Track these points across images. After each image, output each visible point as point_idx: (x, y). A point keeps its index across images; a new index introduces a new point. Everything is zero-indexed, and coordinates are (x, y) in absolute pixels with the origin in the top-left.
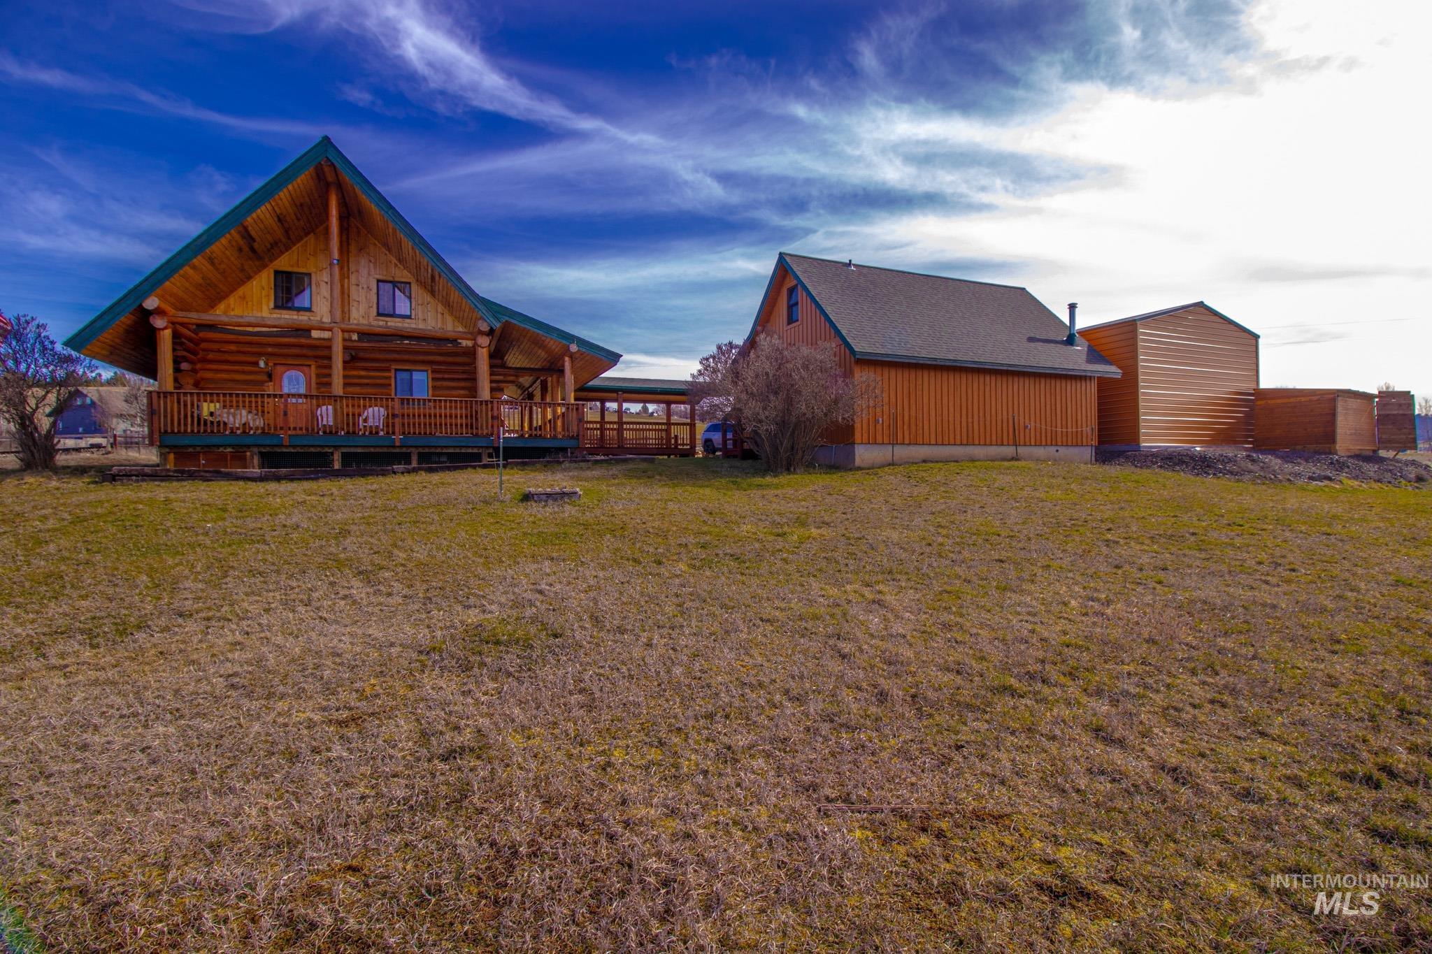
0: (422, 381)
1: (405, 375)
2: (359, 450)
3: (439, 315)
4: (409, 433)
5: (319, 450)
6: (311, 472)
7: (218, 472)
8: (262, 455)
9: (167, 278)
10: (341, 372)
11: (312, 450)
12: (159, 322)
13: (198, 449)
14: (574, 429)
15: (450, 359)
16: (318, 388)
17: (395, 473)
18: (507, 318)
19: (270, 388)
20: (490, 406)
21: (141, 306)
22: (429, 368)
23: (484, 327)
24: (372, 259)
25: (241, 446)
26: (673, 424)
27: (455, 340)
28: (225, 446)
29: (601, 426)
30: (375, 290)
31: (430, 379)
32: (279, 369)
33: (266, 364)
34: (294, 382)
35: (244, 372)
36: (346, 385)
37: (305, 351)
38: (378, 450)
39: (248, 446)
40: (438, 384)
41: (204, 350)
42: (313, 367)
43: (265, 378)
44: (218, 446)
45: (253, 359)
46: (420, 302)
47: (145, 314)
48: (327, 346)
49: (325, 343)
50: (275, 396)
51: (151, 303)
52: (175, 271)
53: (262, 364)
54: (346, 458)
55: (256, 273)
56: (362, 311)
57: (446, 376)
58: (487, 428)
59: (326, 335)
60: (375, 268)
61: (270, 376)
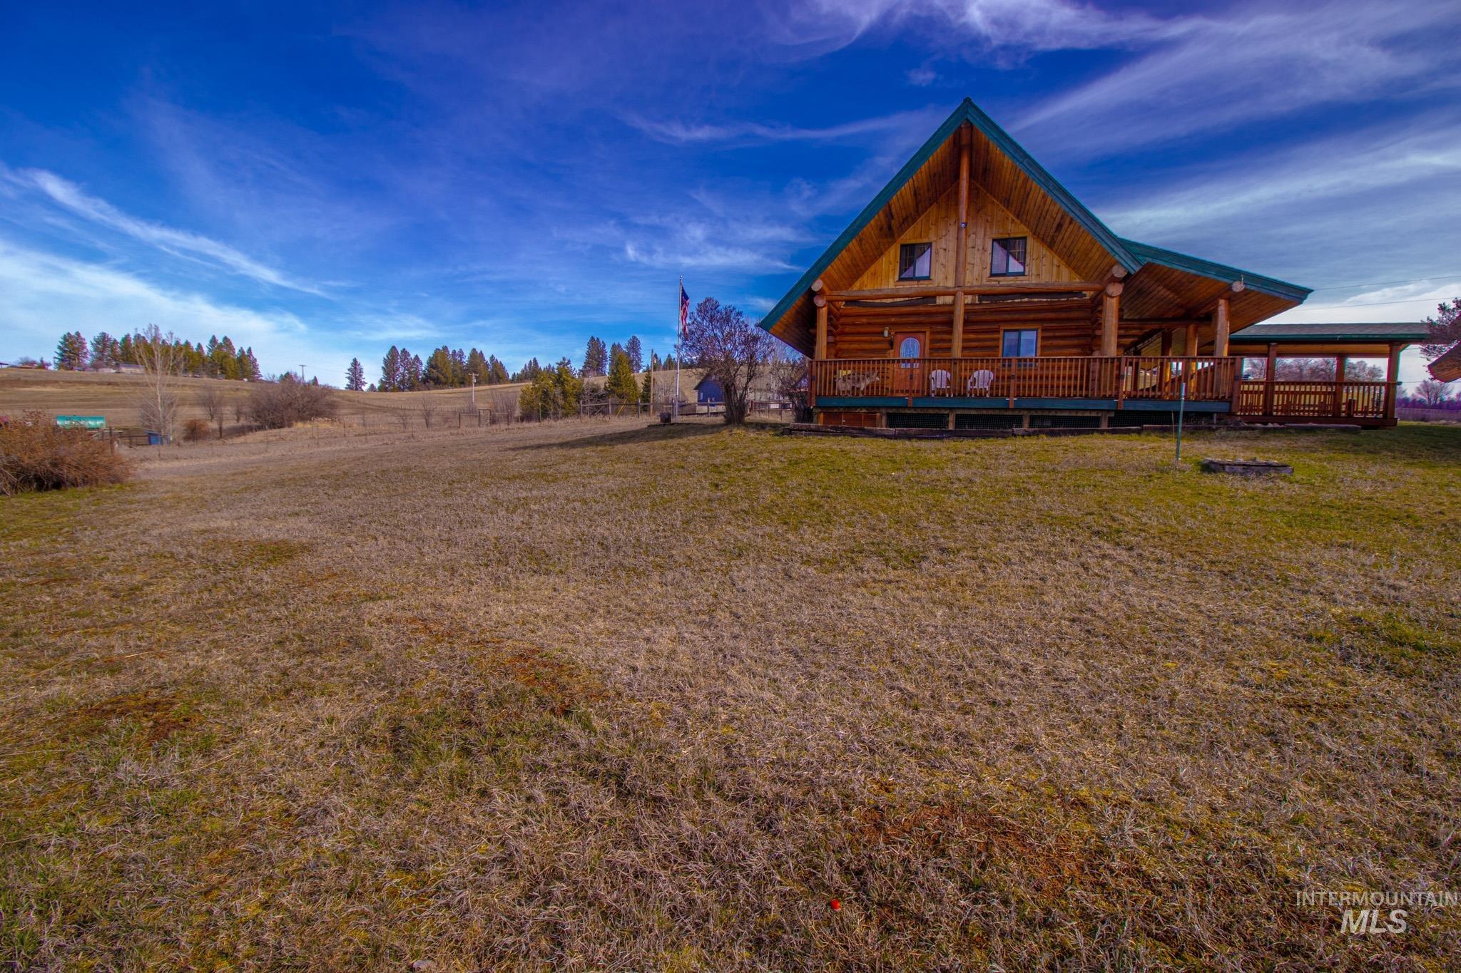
0: (1030, 341)
1: (1014, 336)
2: (973, 412)
3: (1055, 268)
4: (1024, 395)
5: (936, 411)
6: (937, 432)
7: (864, 430)
8: (889, 415)
9: (829, 263)
10: (961, 336)
11: (931, 411)
12: (820, 302)
13: (841, 410)
14: (1224, 390)
15: (1063, 315)
16: (931, 353)
17: (1014, 435)
18: (1150, 260)
19: (891, 355)
20: (1116, 363)
21: (810, 289)
22: (1039, 326)
23: (1119, 272)
24: (989, 218)
25: (873, 407)
26: (1346, 384)
27: (1081, 292)
28: (861, 407)
29: (1266, 388)
30: (990, 251)
31: (1039, 340)
32: (899, 336)
33: (889, 333)
34: (910, 348)
35: (871, 342)
36: (964, 348)
37: (922, 319)
38: (990, 412)
39: (879, 408)
40: (1048, 342)
41: (842, 324)
42: (928, 333)
43: (885, 346)
44: (856, 408)
45: (879, 329)
46: (1035, 257)
47: (811, 294)
48: (949, 312)
49: (947, 309)
50: (893, 361)
51: (817, 285)
52: (835, 255)
53: (886, 334)
54: (960, 420)
55: (886, 249)
56: (976, 274)
57: (1058, 334)
58: (1111, 389)
59: (949, 299)
60: (991, 228)
61: (891, 344)
